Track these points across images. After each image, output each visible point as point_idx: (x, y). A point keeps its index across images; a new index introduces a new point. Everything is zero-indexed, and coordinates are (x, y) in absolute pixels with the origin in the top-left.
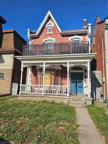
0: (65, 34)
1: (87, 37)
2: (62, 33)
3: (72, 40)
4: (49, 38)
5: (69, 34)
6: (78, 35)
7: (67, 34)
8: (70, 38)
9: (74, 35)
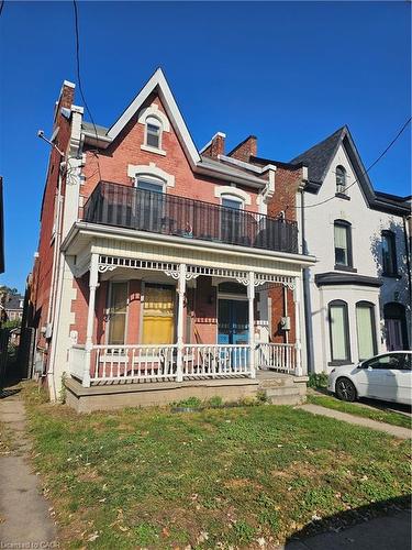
0: (206, 172)
1: (260, 199)
2: (200, 164)
3: (224, 196)
4: (152, 168)
5: (218, 175)
6: (239, 186)
7: (212, 174)
8: (219, 190)
9: (228, 183)
